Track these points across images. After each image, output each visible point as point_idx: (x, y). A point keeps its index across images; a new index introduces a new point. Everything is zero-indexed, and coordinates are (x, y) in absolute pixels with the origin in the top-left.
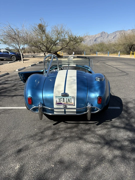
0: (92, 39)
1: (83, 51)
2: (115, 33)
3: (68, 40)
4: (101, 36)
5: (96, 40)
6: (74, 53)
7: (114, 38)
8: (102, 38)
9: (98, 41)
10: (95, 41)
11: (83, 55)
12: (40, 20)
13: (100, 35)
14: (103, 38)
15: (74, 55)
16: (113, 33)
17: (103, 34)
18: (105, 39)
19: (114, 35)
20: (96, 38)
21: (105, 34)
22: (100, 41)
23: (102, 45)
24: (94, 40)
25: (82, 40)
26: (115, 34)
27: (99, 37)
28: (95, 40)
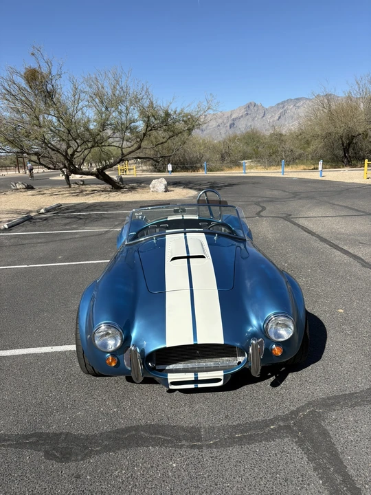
0: (223, 122)
1: (199, 160)
2: (281, 106)
3: (141, 125)
4: (247, 114)
5: (234, 124)
6: (170, 167)
7: (279, 118)
8: (251, 119)
9: (240, 127)
10: (230, 128)
11: (201, 174)
12: (33, 54)
13: (243, 112)
14: (253, 120)
15: (172, 171)
16: (278, 104)
17: (252, 108)
18: (256, 123)
19: (281, 111)
20: (234, 120)
21: (256, 108)
22: (244, 126)
23: (252, 138)
24: (228, 125)
25: (191, 123)
26: (283, 107)
27: (242, 116)
28: (232, 125)
